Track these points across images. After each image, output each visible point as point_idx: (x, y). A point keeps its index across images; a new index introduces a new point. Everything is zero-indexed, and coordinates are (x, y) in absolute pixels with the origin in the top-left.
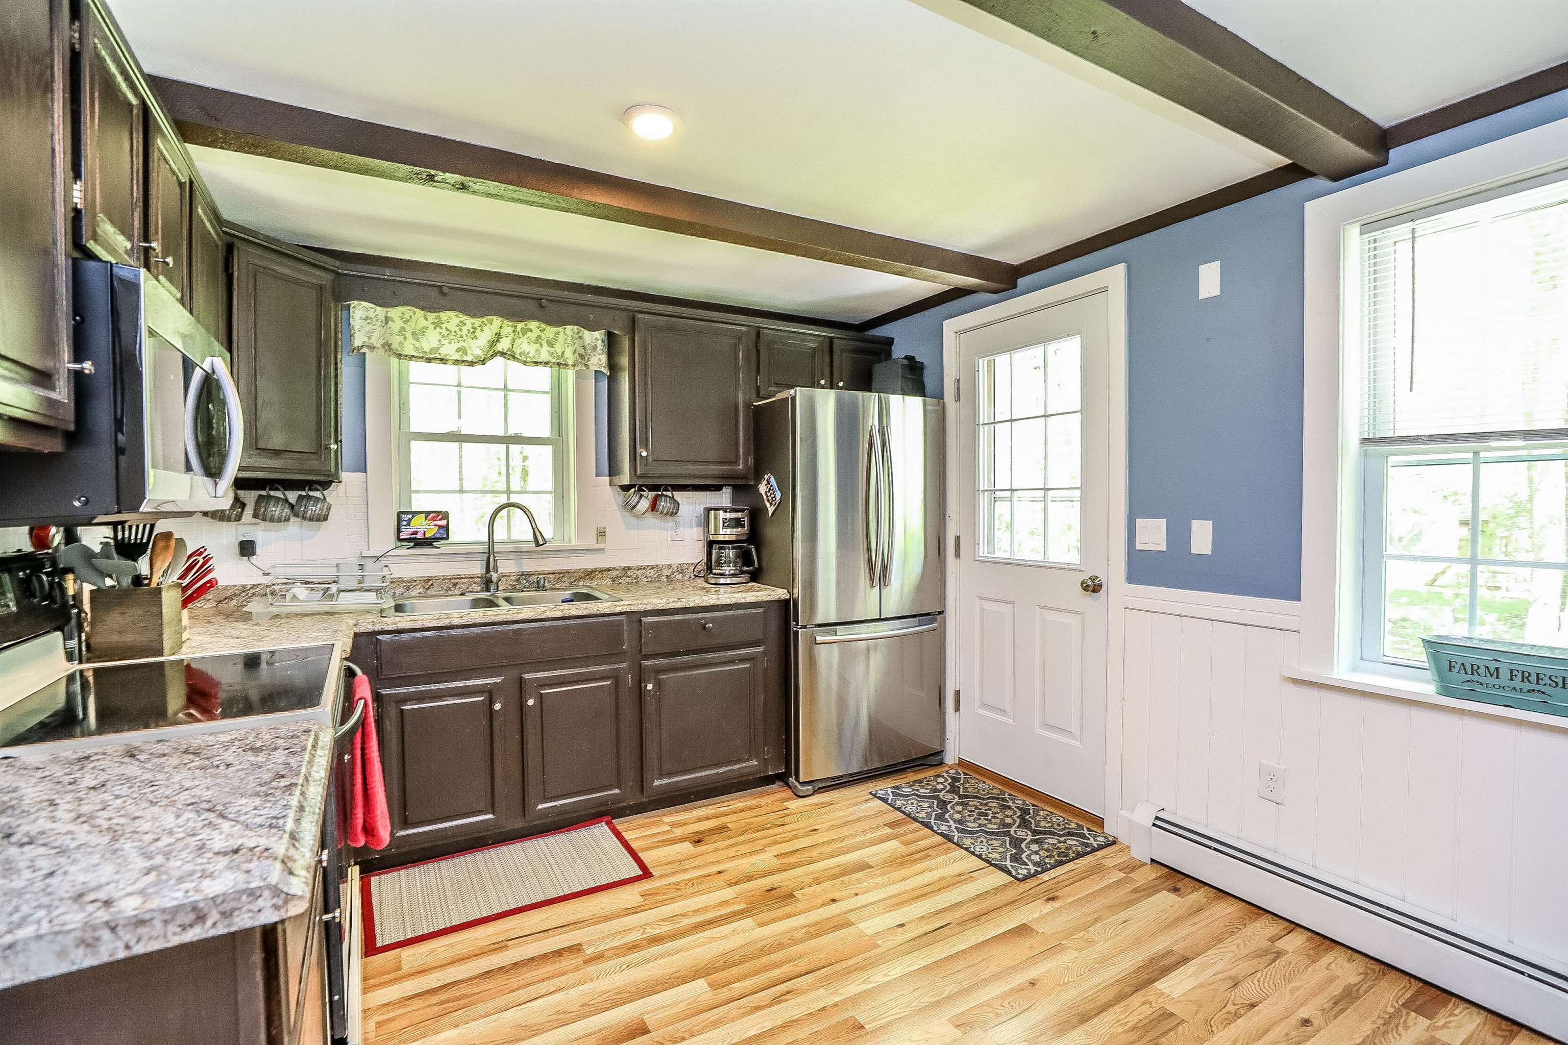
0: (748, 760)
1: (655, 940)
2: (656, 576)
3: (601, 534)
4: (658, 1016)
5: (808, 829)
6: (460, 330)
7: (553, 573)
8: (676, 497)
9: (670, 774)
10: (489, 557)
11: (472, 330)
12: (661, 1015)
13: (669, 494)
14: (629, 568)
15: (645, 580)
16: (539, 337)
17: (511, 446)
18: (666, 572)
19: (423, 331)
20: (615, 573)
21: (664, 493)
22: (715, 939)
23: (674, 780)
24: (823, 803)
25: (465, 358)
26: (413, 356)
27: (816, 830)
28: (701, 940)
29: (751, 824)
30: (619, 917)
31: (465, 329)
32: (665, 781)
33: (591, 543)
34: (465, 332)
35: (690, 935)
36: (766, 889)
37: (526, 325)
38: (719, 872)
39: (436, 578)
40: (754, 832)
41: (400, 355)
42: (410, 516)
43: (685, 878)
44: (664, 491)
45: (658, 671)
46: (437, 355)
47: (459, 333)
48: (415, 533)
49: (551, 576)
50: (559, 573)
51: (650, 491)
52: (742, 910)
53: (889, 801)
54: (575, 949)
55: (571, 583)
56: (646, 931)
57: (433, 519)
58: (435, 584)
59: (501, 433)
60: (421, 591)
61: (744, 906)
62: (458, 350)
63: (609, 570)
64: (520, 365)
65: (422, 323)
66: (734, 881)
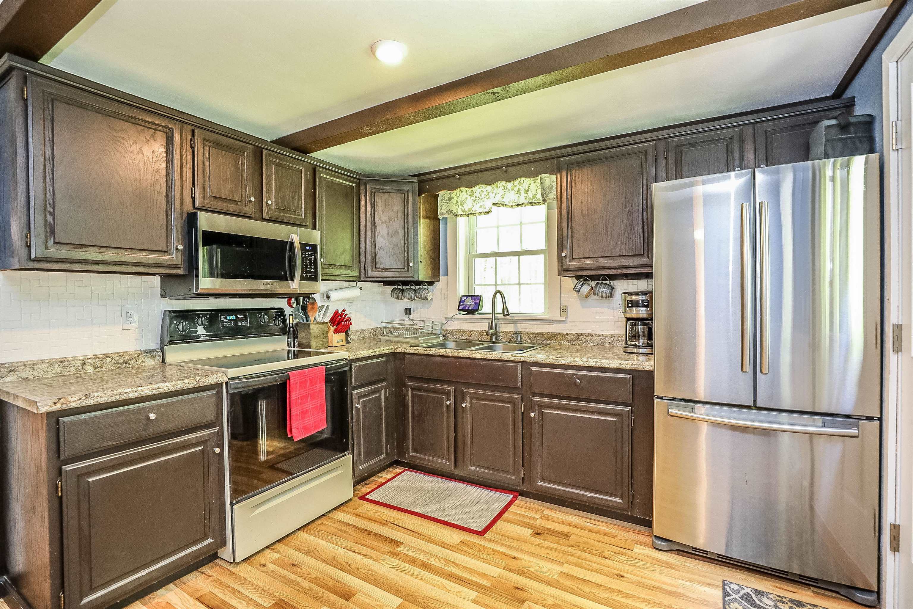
0: (615, 496)
1: (425, 566)
2: (600, 342)
3: (564, 310)
4: (362, 598)
5: (617, 572)
6: (481, 195)
7: (533, 334)
8: (612, 284)
9: (550, 481)
10: (492, 322)
11: (486, 194)
12: (364, 599)
13: (608, 282)
14: (582, 335)
15: (592, 344)
16: (519, 189)
17: (521, 257)
18: (608, 340)
19: (465, 200)
20: (571, 337)
21: (604, 282)
22: (444, 587)
23: (552, 486)
24: (667, 563)
25: (485, 211)
26: (462, 215)
27: (622, 576)
28: (438, 583)
29: (588, 543)
30: (436, 544)
31: (483, 194)
32: (546, 484)
33: (557, 316)
34: (483, 196)
35: (441, 577)
36: (517, 586)
37: (514, 184)
38: (514, 558)
39: (475, 331)
40: (578, 550)
41: (456, 215)
42: (465, 298)
43: (492, 547)
44: (602, 280)
45: (542, 406)
46: (471, 212)
47: (480, 197)
48: (466, 307)
49: (531, 335)
50: (536, 334)
51: (592, 281)
52: (486, 586)
53: (727, 598)
54: (397, 543)
55: (543, 341)
56: (431, 559)
57: (475, 300)
58: (473, 334)
59: (518, 249)
60: (467, 337)
61: (489, 585)
62: (481, 207)
63: (567, 334)
64: (508, 209)
65: (465, 196)
66: (512, 568)
